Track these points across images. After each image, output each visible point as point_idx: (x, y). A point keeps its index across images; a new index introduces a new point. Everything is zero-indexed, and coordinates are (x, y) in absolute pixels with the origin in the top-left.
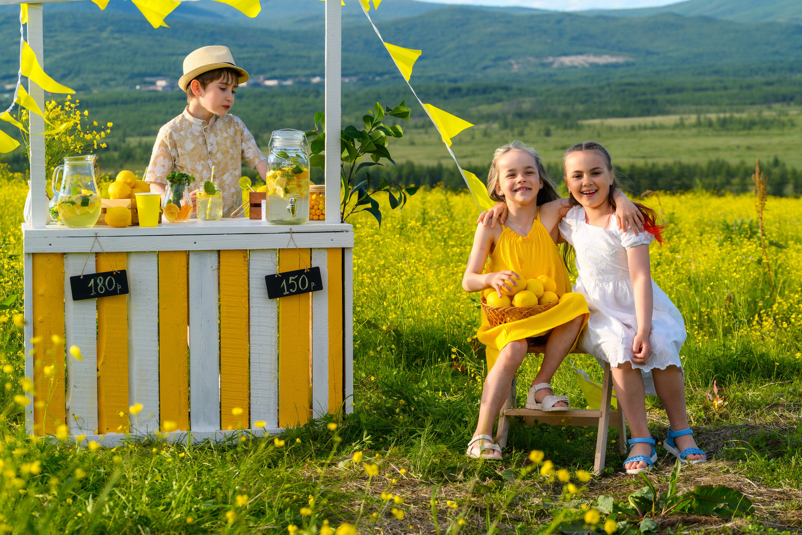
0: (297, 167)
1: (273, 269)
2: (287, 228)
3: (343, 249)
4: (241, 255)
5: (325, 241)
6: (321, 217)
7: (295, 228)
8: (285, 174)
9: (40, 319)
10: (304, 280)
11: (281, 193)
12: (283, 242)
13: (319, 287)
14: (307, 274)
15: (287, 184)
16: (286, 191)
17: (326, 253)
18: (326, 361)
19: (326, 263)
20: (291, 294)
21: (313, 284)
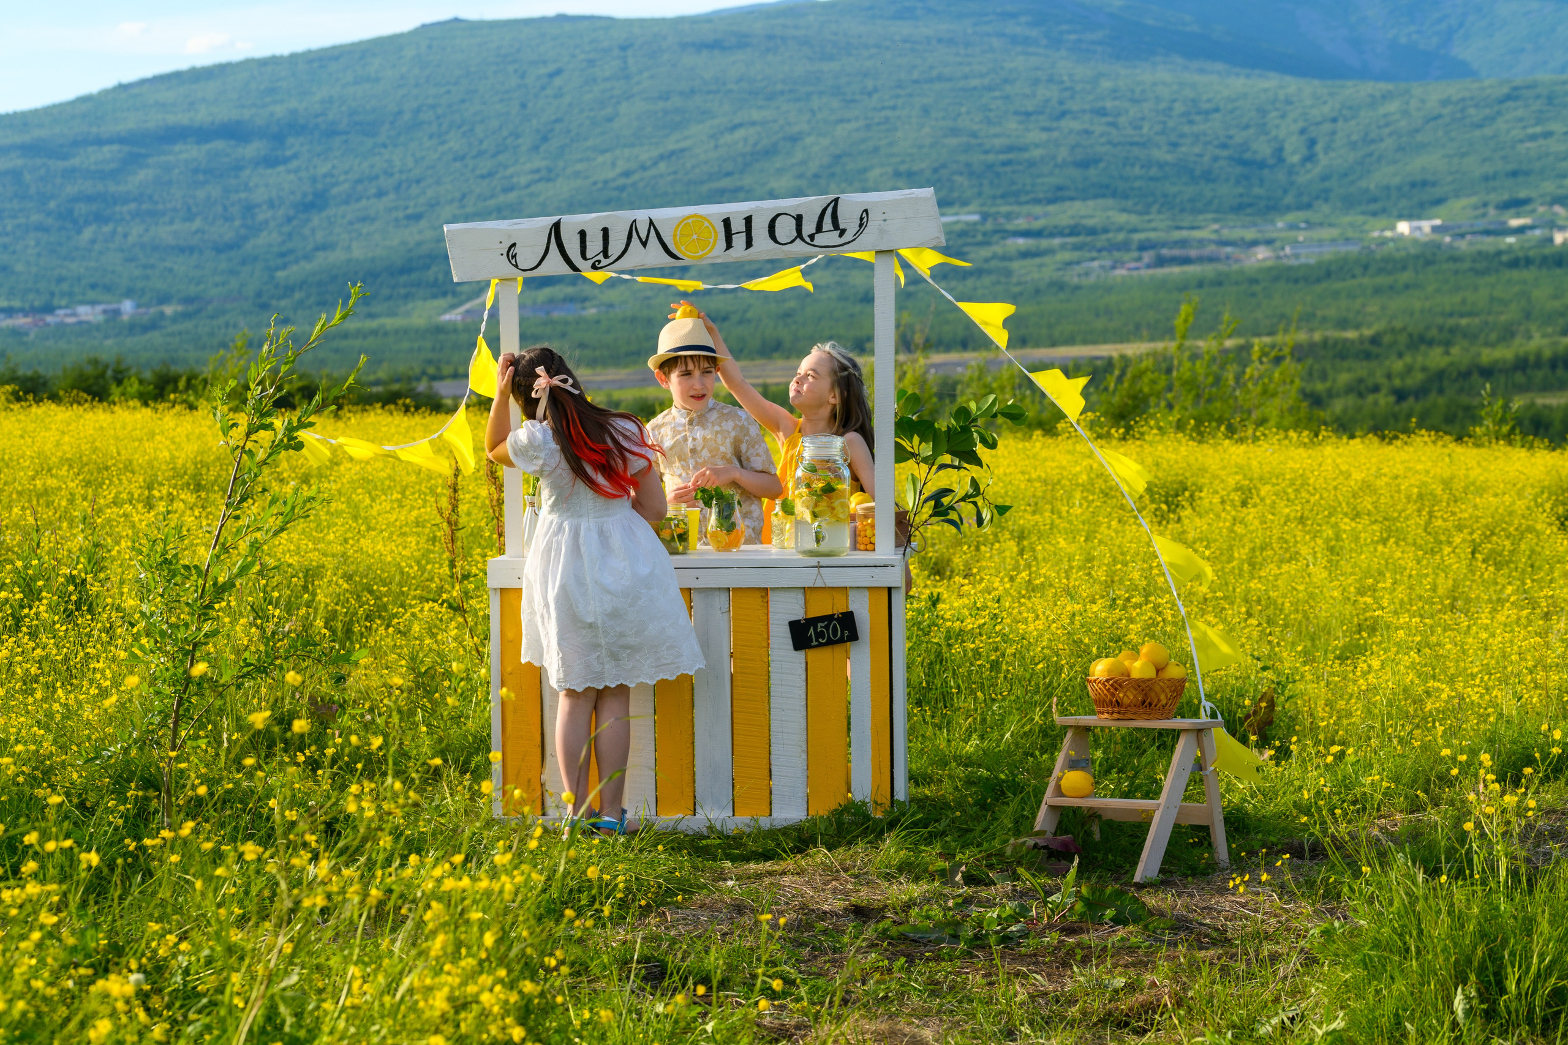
0: (829, 484)
1: (799, 615)
2: (814, 561)
3: (890, 589)
4: (758, 594)
5: (863, 578)
6: (870, 547)
7: (824, 561)
8: (812, 492)
9: (509, 669)
10: (835, 627)
11: (808, 517)
12: (808, 579)
13: (854, 637)
14: (838, 620)
15: (816, 505)
16: (815, 515)
17: (867, 593)
18: (868, 732)
19: (867, 606)
20: (821, 645)
21: (846, 633)
